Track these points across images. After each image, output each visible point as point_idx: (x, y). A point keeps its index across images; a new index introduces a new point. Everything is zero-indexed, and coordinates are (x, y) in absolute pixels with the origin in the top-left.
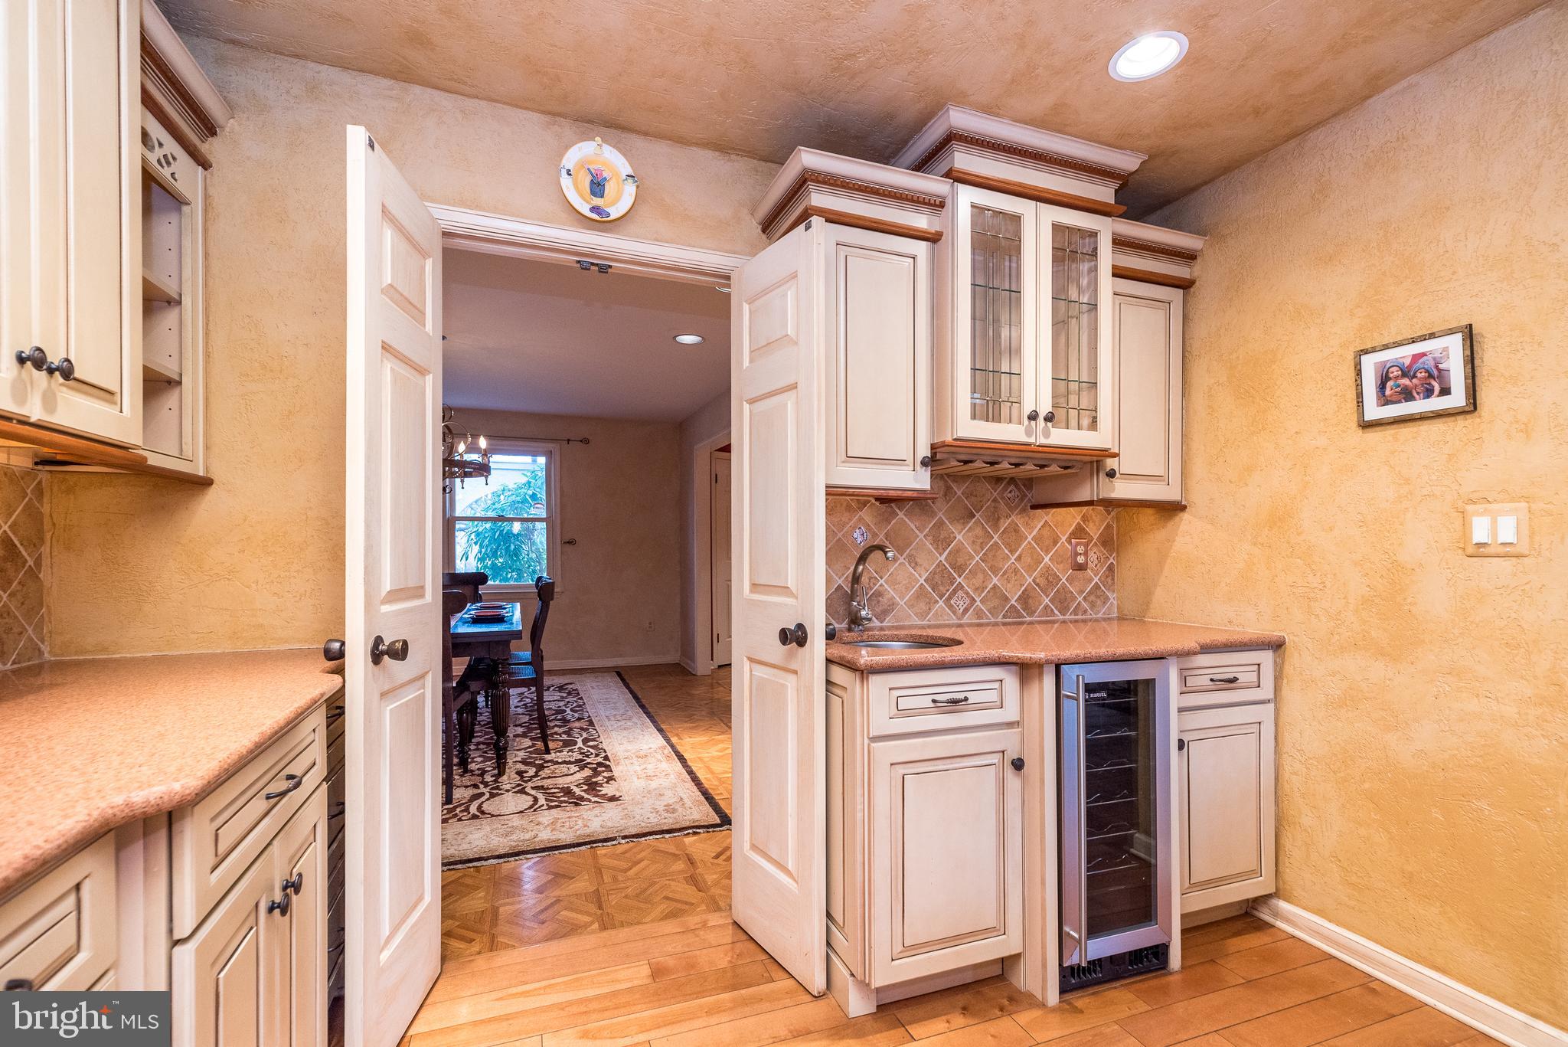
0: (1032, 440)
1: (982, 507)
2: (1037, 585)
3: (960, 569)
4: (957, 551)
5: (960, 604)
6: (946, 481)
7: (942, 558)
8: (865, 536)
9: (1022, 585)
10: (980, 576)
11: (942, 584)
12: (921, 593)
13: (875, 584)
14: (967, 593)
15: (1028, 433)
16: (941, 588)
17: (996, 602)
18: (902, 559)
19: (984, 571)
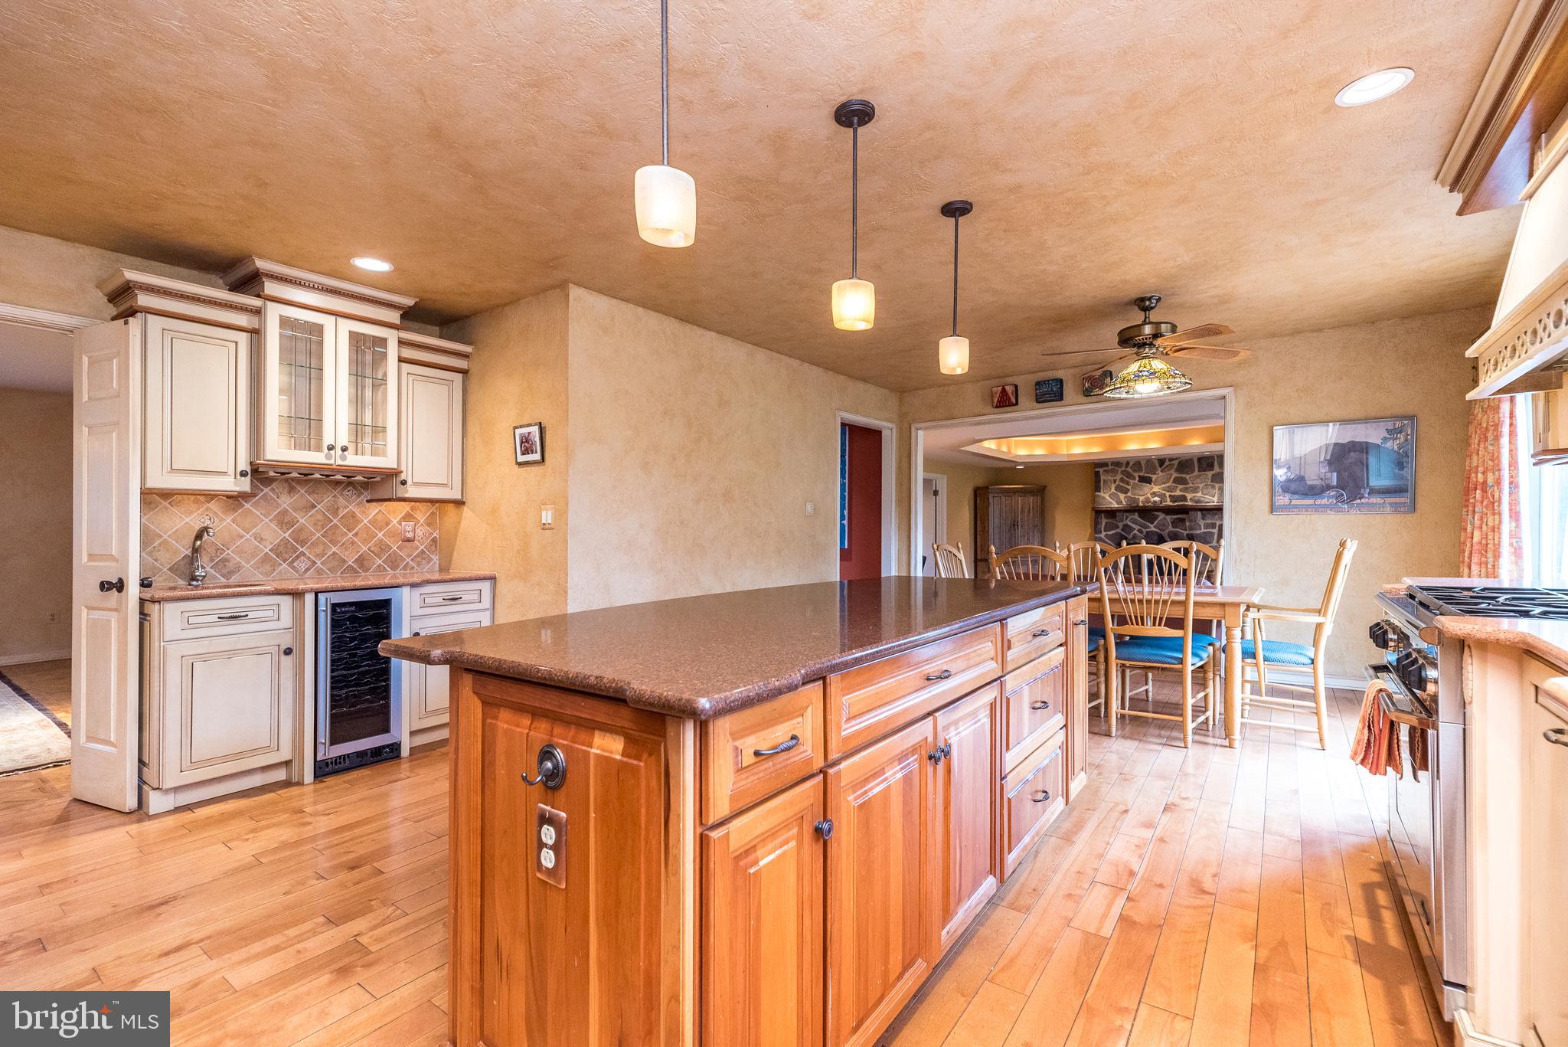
0: (332, 462)
1: (323, 501)
2: (372, 552)
3: (303, 543)
4: (300, 530)
5: (301, 565)
6: (290, 484)
7: (286, 535)
8: (212, 520)
9: (358, 552)
10: (321, 548)
11: (286, 553)
12: (266, 559)
13: (221, 554)
14: (309, 558)
15: (328, 457)
16: (284, 555)
17: (335, 563)
18: (248, 536)
19: (325, 544)
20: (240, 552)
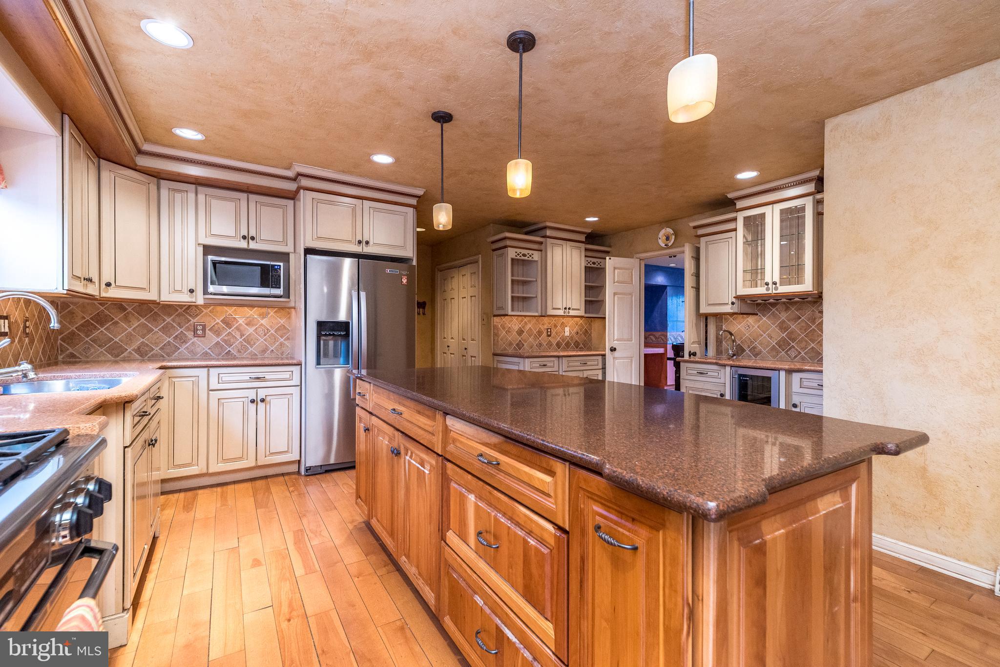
0: (770, 292)
1: (805, 314)
3: (793, 340)
4: (792, 332)
5: (793, 353)
6: (786, 305)
7: (784, 335)
10: (804, 343)
11: (784, 345)
12: (773, 348)
13: (753, 344)
14: (797, 350)
15: (767, 289)
16: (783, 347)
17: (813, 354)
18: (765, 335)
19: (806, 341)
20: (761, 344)
